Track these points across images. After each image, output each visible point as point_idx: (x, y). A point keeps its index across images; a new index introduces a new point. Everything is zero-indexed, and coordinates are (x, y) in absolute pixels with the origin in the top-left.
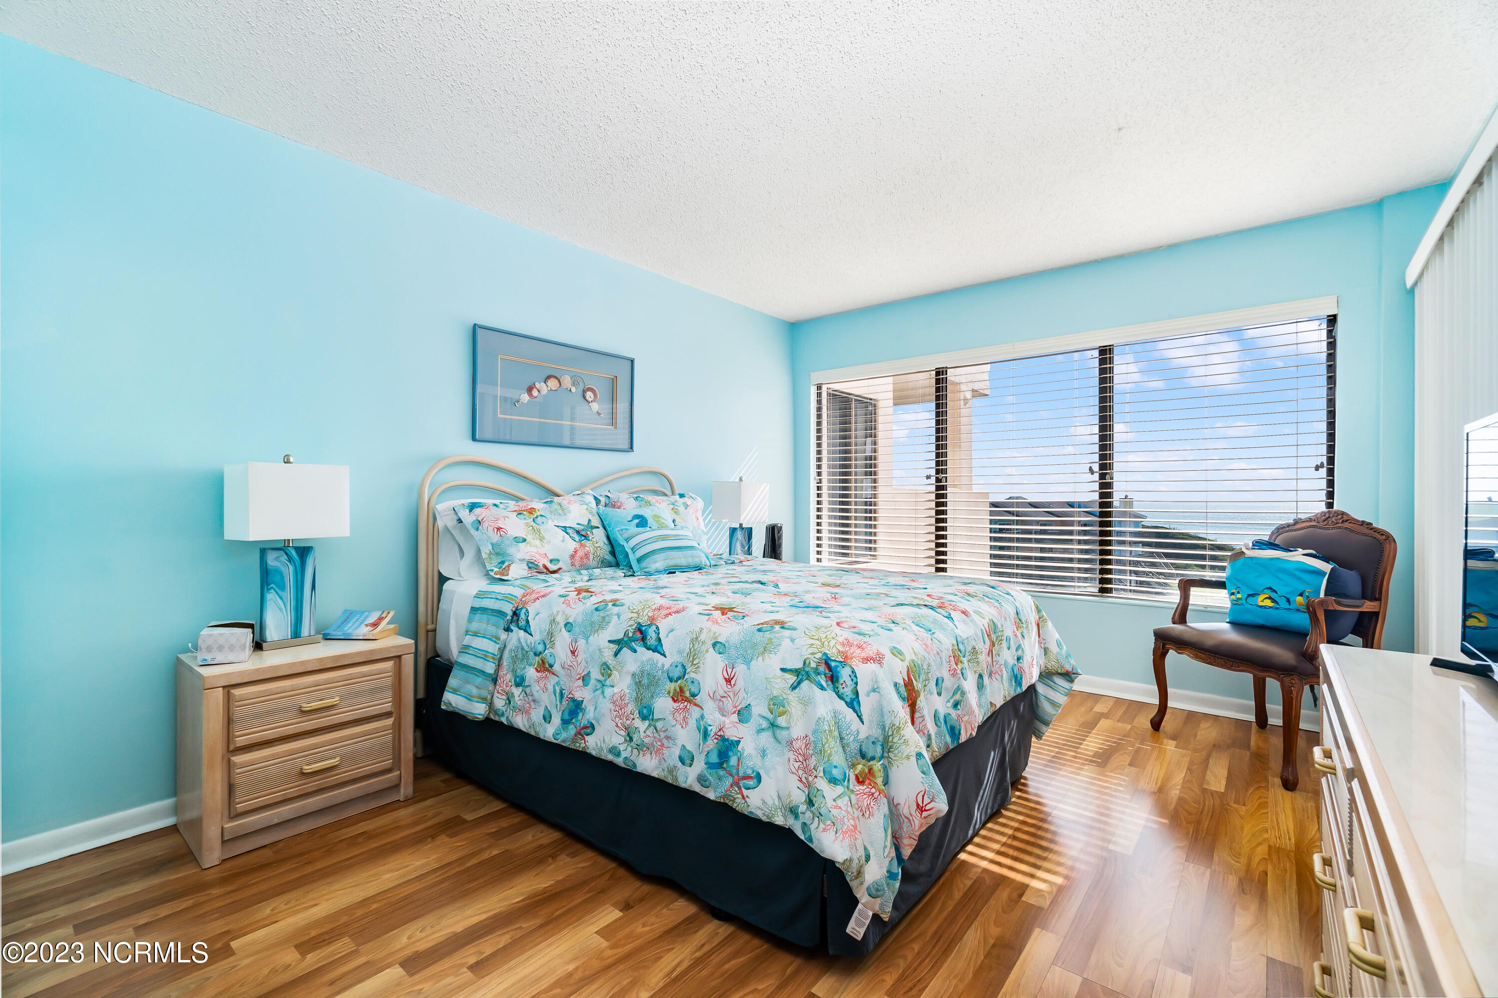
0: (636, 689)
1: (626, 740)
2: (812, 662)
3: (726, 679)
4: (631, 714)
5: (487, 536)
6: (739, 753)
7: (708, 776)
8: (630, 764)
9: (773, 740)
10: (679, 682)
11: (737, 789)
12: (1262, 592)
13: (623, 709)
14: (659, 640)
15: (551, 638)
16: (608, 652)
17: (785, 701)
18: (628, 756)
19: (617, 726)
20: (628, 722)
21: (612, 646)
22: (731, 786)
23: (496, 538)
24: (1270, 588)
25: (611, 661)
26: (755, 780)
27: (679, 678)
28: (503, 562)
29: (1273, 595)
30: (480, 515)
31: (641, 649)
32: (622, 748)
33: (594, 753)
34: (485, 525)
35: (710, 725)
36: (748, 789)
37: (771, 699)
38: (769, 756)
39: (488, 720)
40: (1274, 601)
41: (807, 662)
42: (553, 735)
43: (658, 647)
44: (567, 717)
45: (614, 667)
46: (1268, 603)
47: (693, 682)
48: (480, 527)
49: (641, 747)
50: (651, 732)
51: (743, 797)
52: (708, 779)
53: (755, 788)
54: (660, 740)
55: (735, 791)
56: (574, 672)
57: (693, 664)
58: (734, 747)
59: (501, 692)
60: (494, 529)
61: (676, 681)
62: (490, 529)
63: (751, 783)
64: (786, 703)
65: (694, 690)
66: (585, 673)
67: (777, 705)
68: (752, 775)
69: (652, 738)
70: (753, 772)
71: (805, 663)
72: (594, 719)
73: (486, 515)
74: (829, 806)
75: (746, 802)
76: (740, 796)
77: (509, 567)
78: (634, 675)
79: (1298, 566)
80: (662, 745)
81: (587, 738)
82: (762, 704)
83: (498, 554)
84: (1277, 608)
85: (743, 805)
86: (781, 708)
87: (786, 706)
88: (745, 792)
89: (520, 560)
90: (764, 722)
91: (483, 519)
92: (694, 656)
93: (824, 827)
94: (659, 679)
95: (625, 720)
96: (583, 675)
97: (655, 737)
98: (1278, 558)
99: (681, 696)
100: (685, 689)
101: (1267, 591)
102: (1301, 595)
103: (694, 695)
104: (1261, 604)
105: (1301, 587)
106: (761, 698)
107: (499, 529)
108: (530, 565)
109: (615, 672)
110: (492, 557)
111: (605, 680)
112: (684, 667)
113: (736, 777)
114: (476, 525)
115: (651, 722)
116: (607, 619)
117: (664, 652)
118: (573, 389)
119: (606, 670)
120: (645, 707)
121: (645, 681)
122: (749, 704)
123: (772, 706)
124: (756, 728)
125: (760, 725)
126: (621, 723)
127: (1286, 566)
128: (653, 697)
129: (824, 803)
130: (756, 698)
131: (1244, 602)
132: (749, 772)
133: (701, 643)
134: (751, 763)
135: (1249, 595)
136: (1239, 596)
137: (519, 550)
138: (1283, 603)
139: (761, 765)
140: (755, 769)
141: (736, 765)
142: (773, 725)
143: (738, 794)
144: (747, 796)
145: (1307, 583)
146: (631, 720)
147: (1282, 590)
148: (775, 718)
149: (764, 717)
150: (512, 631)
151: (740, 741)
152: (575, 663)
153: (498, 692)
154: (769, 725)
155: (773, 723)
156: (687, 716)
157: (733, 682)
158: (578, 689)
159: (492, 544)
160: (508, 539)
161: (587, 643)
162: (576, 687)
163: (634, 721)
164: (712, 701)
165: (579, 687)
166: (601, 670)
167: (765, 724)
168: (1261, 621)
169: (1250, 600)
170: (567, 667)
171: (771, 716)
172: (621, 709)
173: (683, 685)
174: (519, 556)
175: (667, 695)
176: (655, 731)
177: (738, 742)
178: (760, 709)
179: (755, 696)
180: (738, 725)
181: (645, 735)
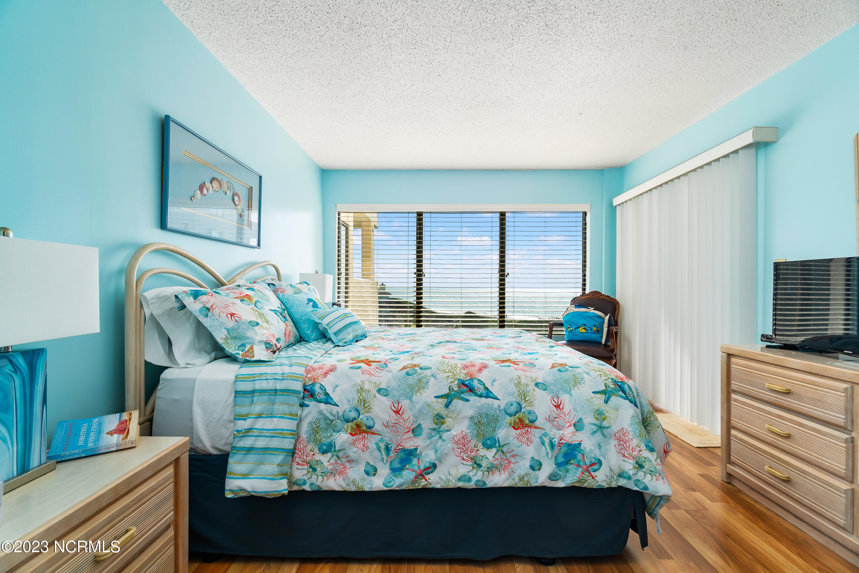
0: (475, 428)
1: (473, 468)
2: (453, 387)
3: (555, 406)
4: (474, 447)
5: (220, 322)
6: (582, 451)
7: (559, 472)
8: (481, 484)
9: (602, 437)
10: (517, 415)
11: (587, 474)
12: (581, 326)
13: (466, 446)
14: (487, 389)
15: (364, 404)
16: (439, 406)
17: (604, 411)
18: (480, 478)
19: (463, 459)
20: (473, 454)
21: (440, 400)
22: (583, 473)
23: (231, 324)
24: (584, 324)
25: (443, 412)
26: (598, 464)
27: (517, 412)
28: (243, 345)
29: (586, 327)
30: (207, 303)
31: (473, 398)
32: (471, 474)
33: (438, 486)
34: (217, 311)
35: (553, 439)
36: (595, 471)
37: (595, 412)
38: (603, 447)
39: (291, 493)
40: (586, 330)
41: (451, 388)
42: (384, 484)
43: (489, 394)
44: (397, 465)
45: (447, 416)
46: (584, 331)
47: (530, 413)
48: (210, 314)
49: (491, 469)
50: (499, 455)
51: (593, 478)
52: (559, 474)
53: (599, 469)
54: (507, 460)
55: (587, 475)
56: (402, 428)
57: (525, 401)
58: (578, 448)
59: (302, 463)
60: (227, 315)
61: (515, 415)
62: (223, 315)
63: (596, 467)
64: (605, 412)
65: (532, 418)
66: (415, 425)
67: (600, 415)
68: (596, 462)
69: (500, 460)
70: (596, 460)
71: (450, 390)
72: (436, 460)
73: (214, 302)
74: (655, 465)
75: (595, 480)
76: (590, 478)
77: (252, 349)
78: (471, 418)
79: (593, 314)
80: (510, 462)
81: (427, 477)
82: (590, 416)
83: (235, 338)
84: (587, 333)
85: (593, 483)
86: (603, 416)
87: (606, 414)
88: (593, 474)
89: (259, 342)
90: (594, 427)
91: (212, 306)
92: (524, 395)
93: (656, 478)
94: (498, 416)
95: (469, 453)
96: (412, 427)
97: (502, 459)
98: (586, 312)
99: (522, 424)
100: (524, 419)
101: (583, 326)
102: (595, 326)
103: (533, 422)
104: (581, 331)
105: (595, 323)
106: (587, 412)
107: (232, 315)
108: (267, 346)
109: (448, 419)
110: (228, 341)
111: (440, 427)
112: (519, 404)
113: (585, 467)
114: (205, 312)
115: (498, 448)
116: (424, 380)
117: (496, 397)
118: (228, 192)
119: (439, 419)
120: (488, 439)
121: (484, 420)
122: (581, 418)
123: (597, 416)
124: (590, 432)
125: (593, 429)
126: (467, 456)
127: (589, 315)
128: (494, 430)
129: (652, 464)
130: (584, 413)
131: (574, 331)
132: (593, 460)
133: (525, 386)
134: (593, 455)
135: (576, 328)
136: (571, 329)
137: (256, 333)
138: (589, 331)
139: (599, 454)
140: (596, 458)
141: (582, 458)
142: (601, 428)
143: (589, 476)
144: (596, 476)
145: (597, 321)
146: (475, 452)
147: (589, 325)
148: (601, 423)
149: (593, 424)
150: (307, 406)
151: (581, 443)
152: (401, 420)
153: (298, 464)
154: (598, 428)
155: (600, 426)
156: (530, 437)
157: (561, 407)
158: (408, 440)
159: (228, 330)
160: (243, 323)
161: (412, 402)
162: (405, 440)
163: (478, 452)
164: (549, 422)
165: (409, 438)
166: (434, 420)
167: (595, 428)
168: (581, 339)
169: (576, 330)
170: (391, 425)
171: (598, 423)
172: (465, 446)
173: (521, 417)
174: (258, 338)
175: (509, 426)
176: (502, 454)
177: (580, 444)
178: (589, 420)
179: (583, 412)
180: (576, 433)
181: (494, 459)
